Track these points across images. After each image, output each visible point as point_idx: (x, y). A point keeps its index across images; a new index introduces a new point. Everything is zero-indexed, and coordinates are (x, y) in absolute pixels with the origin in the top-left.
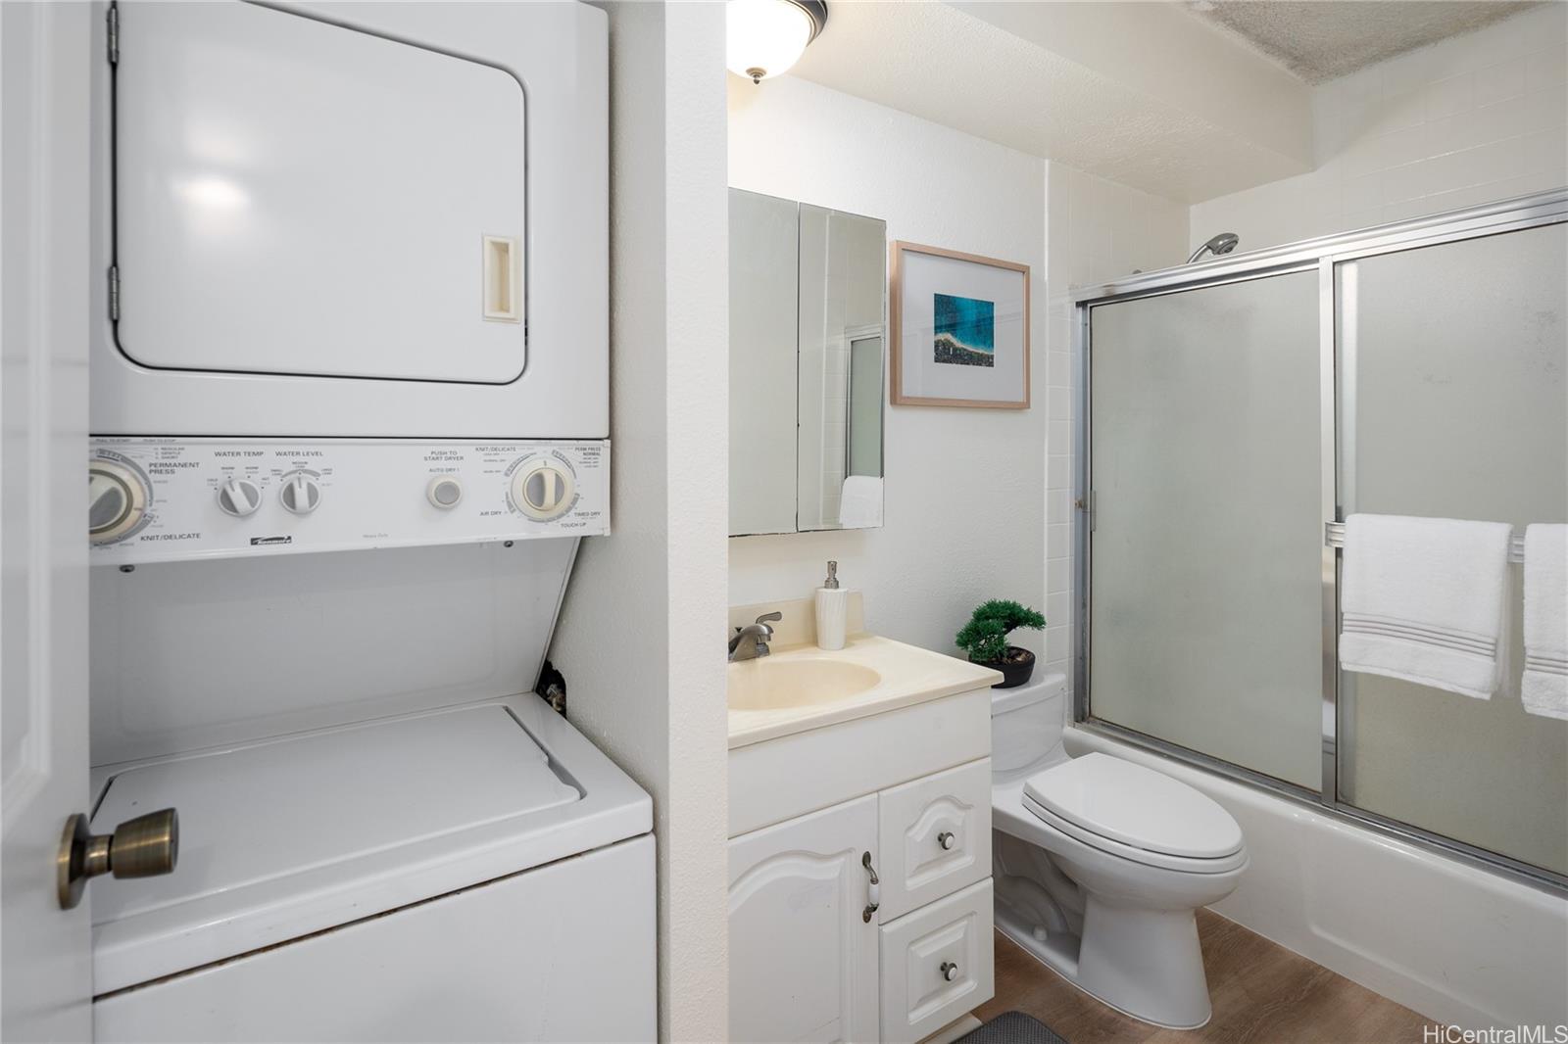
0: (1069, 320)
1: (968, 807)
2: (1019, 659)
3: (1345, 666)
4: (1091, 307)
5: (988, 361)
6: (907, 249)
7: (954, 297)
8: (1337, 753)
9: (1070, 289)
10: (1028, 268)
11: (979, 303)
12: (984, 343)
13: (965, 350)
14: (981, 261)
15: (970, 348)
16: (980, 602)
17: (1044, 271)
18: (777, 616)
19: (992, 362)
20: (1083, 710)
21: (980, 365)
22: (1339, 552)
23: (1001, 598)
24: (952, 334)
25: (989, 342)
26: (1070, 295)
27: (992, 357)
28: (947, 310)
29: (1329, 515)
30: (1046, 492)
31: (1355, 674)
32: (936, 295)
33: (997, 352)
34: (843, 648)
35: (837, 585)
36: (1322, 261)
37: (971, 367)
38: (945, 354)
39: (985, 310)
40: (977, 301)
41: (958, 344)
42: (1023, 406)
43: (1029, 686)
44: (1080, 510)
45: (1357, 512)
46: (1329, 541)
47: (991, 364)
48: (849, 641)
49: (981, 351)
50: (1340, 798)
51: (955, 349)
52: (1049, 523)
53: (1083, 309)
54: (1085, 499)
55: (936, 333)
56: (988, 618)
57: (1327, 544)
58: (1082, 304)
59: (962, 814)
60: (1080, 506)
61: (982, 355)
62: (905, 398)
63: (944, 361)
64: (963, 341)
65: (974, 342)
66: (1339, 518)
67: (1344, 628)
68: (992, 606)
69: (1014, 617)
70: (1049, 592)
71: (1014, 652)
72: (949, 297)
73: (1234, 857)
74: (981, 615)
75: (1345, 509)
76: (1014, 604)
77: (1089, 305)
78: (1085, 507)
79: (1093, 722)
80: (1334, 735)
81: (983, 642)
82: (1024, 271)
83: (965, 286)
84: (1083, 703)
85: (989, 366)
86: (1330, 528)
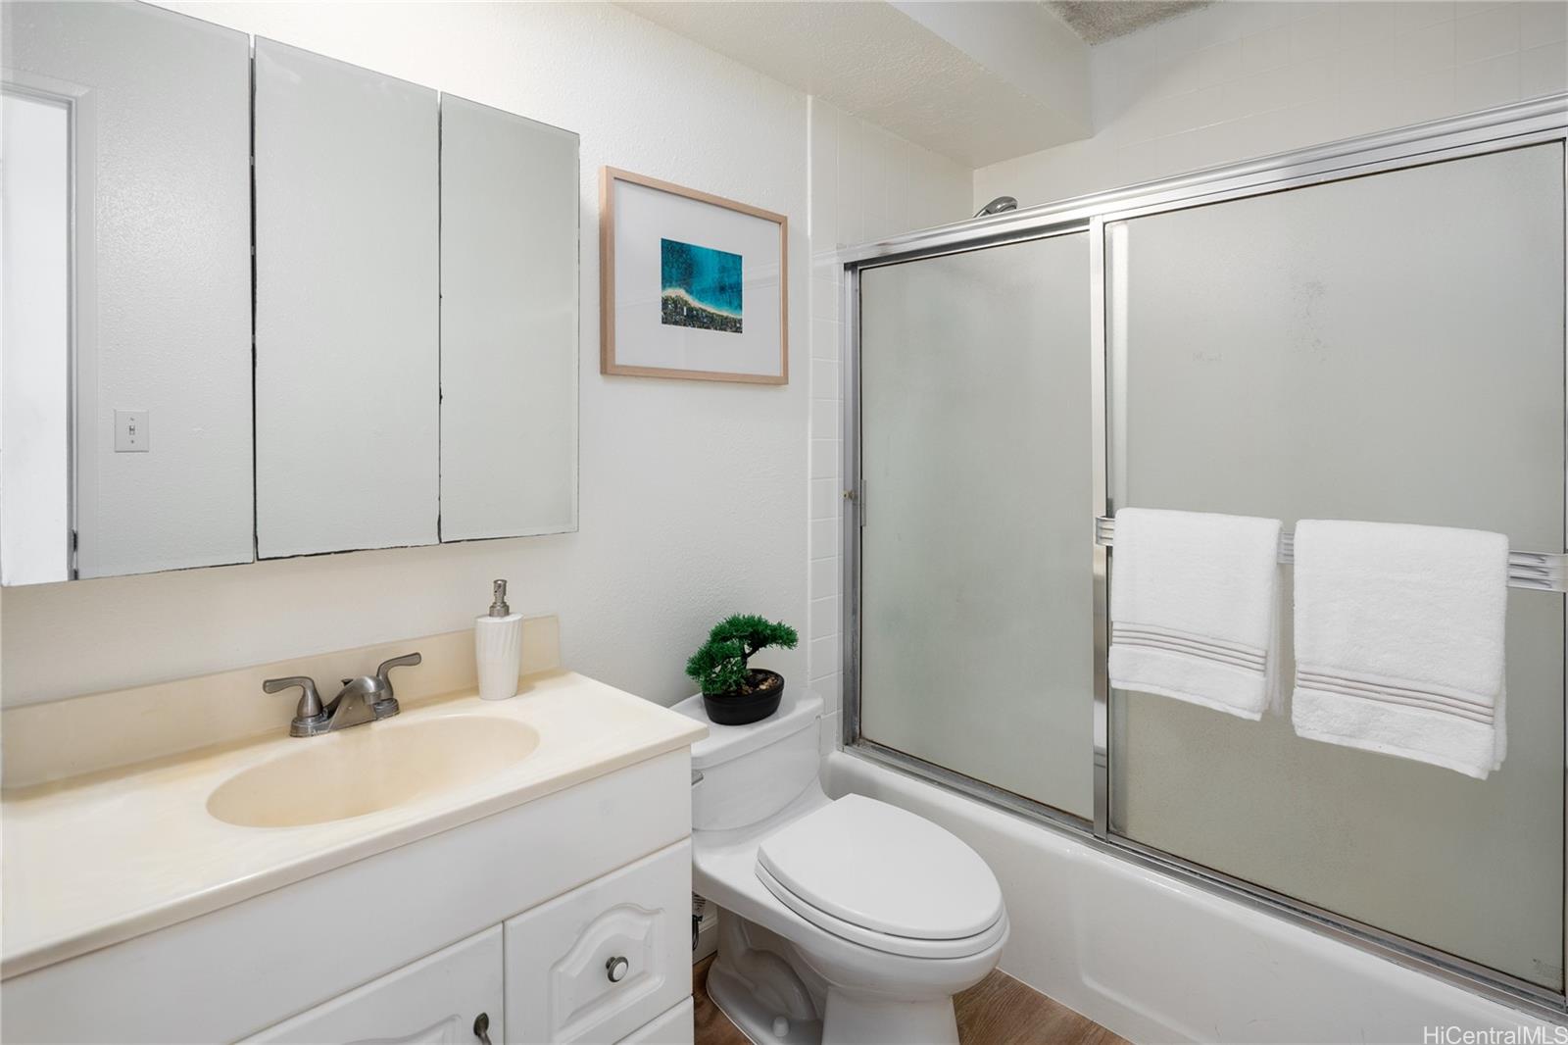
0: (837, 283)
1: (657, 912)
2: (763, 687)
3: (1114, 684)
4: (861, 270)
5: (735, 326)
6: (618, 179)
7: (689, 245)
8: (1109, 765)
9: (837, 248)
10: (786, 218)
11: (722, 255)
12: (730, 304)
13: (705, 311)
14: (723, 204)
15: (711, 309)
16: (721, 618)
17: (806, 224)
18: (413, 659)
19: (740, 328)
20: (853, 730)
21: (725, 330)
22: (1109, 550)
23: (745, 612)
24: (687, 291)
25: (736, 303)
26: (838, 254)
27: (740, 321)
28: (678, 260)
29: (1100, 510)
30: (809, 482)
31: (1127, 691)
32: (663, 240)
33: (747, 315)
34: (515, 696)
35: (506, 610)
36: (1092, 222)
37: (712, 332)
38: (675, 314)
39: (731, 264)
40: (719, 252)
41: (695, 303)
42: (782, 381)
43: (778, 718)
44: (850, 504)
45: (1128, 505)
46: (1100, 538)
47: (738, 330)
48: (524, 684)
49: (725, 314)
50: (1111, 828)
51: (691, 310)
52: (813, 518)
53: (853, 273)
54: (855, 490)
55: (664, 287)
56: (725, 639)
57: (1097, 543)
58: (850, 267)
59: (647, 922)
60: (850, 496)
61: (726, 318)
62: (618, 366)
63: (676, 323)
64: (700, 299)
65: (717, 302)
66: (1110, 514)
67: (1114, 639)
68: (734, 623)
69: (761, 634)
70: (813, 599)
71: (760, 677)
72: (683, 244)
73: (990, 931)
74: (720, 635)
75: (1116, 504)
76: (760, 619)
77: (859, 268)
78: (855, 498)
79: (865, 744)
80: (1105, 746)
81: (717, 669)
82: (781, 221)
83: (704, 233)
84: (853, 724)
85: (736, 331)
86: (1101, 524)
